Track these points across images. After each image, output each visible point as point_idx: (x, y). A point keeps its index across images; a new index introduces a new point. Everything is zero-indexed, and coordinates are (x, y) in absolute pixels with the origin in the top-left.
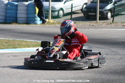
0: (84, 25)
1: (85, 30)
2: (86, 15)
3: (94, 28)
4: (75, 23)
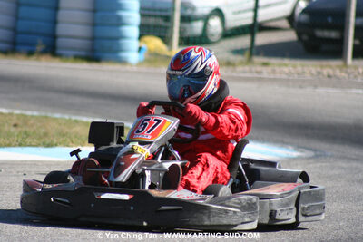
0: (298, 74)
1: (301, 91)
2: (305, 37)
3: (334, 87)
4: (265, 64)
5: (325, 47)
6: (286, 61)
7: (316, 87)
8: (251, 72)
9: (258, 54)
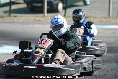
1: (28, 26)
2: (30, 6)
3: (40, 24)
4: (15, 17)
5: (37, 10)
6: (23, 15)
7: (33, 24)
8: (10, 19)
9: (12, 13)
